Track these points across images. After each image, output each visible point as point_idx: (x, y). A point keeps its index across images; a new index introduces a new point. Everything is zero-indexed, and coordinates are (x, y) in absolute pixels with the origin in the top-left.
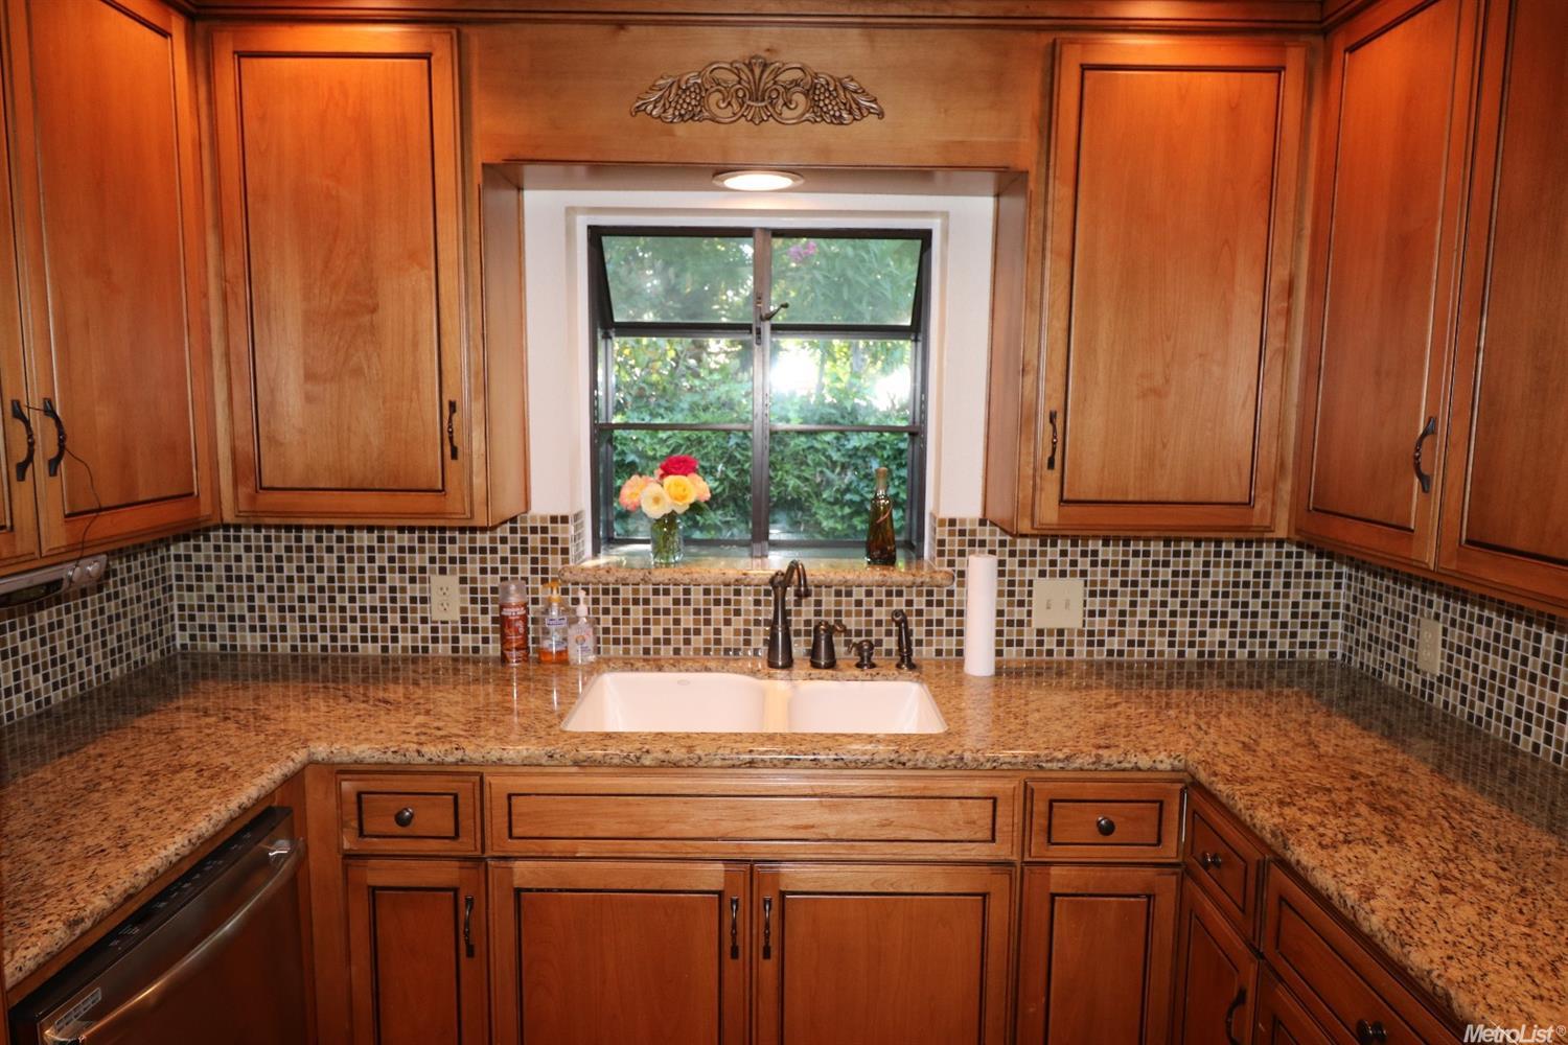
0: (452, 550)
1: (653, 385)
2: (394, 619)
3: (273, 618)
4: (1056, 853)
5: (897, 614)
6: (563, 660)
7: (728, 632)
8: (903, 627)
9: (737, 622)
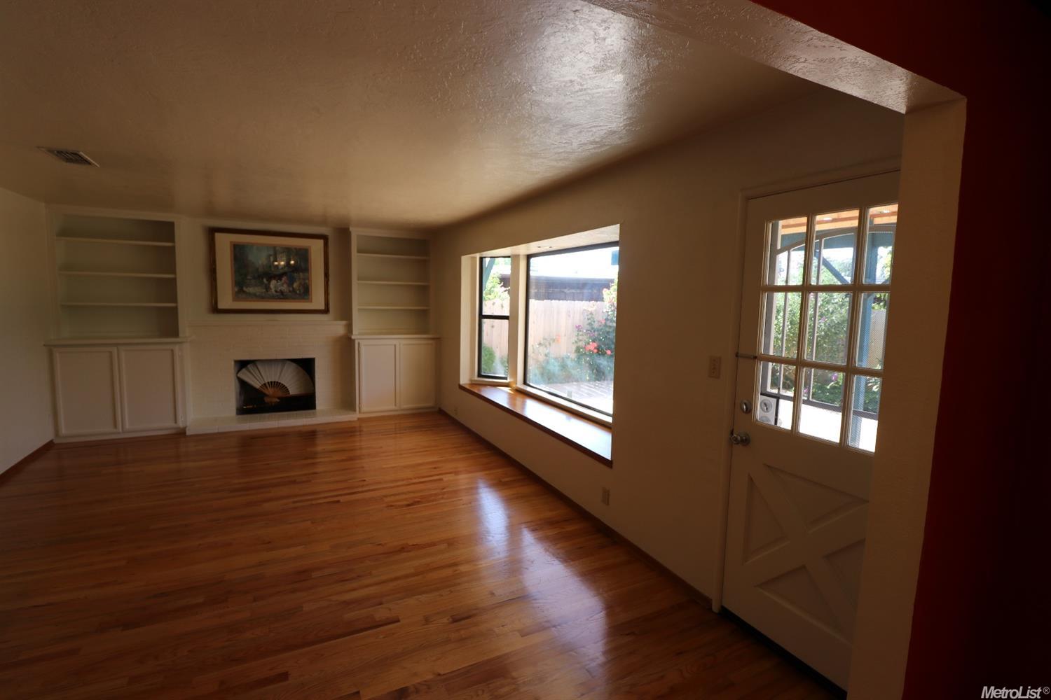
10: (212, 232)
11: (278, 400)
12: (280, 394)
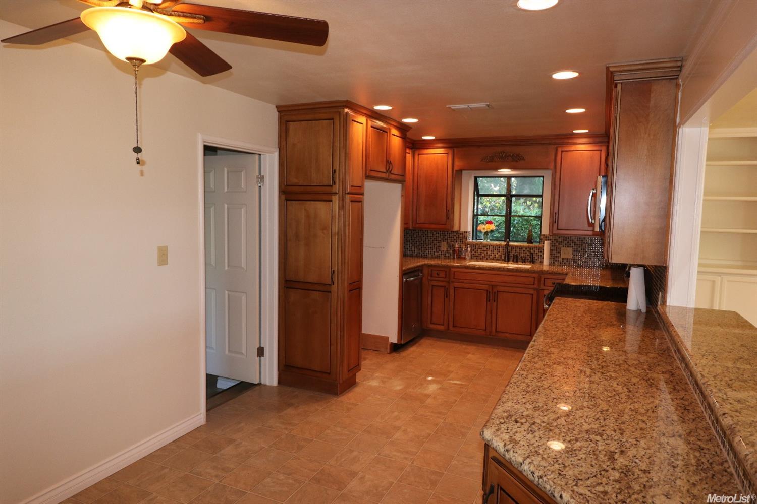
0: (446, 238)
1: (496, 207)
2: (434, 250)
3: (413, 249)
4: (546, 287)
5: (532, 254)
6: (465, 258)
7: (497, 256)
8: (533, 256)
9: (499, 254)
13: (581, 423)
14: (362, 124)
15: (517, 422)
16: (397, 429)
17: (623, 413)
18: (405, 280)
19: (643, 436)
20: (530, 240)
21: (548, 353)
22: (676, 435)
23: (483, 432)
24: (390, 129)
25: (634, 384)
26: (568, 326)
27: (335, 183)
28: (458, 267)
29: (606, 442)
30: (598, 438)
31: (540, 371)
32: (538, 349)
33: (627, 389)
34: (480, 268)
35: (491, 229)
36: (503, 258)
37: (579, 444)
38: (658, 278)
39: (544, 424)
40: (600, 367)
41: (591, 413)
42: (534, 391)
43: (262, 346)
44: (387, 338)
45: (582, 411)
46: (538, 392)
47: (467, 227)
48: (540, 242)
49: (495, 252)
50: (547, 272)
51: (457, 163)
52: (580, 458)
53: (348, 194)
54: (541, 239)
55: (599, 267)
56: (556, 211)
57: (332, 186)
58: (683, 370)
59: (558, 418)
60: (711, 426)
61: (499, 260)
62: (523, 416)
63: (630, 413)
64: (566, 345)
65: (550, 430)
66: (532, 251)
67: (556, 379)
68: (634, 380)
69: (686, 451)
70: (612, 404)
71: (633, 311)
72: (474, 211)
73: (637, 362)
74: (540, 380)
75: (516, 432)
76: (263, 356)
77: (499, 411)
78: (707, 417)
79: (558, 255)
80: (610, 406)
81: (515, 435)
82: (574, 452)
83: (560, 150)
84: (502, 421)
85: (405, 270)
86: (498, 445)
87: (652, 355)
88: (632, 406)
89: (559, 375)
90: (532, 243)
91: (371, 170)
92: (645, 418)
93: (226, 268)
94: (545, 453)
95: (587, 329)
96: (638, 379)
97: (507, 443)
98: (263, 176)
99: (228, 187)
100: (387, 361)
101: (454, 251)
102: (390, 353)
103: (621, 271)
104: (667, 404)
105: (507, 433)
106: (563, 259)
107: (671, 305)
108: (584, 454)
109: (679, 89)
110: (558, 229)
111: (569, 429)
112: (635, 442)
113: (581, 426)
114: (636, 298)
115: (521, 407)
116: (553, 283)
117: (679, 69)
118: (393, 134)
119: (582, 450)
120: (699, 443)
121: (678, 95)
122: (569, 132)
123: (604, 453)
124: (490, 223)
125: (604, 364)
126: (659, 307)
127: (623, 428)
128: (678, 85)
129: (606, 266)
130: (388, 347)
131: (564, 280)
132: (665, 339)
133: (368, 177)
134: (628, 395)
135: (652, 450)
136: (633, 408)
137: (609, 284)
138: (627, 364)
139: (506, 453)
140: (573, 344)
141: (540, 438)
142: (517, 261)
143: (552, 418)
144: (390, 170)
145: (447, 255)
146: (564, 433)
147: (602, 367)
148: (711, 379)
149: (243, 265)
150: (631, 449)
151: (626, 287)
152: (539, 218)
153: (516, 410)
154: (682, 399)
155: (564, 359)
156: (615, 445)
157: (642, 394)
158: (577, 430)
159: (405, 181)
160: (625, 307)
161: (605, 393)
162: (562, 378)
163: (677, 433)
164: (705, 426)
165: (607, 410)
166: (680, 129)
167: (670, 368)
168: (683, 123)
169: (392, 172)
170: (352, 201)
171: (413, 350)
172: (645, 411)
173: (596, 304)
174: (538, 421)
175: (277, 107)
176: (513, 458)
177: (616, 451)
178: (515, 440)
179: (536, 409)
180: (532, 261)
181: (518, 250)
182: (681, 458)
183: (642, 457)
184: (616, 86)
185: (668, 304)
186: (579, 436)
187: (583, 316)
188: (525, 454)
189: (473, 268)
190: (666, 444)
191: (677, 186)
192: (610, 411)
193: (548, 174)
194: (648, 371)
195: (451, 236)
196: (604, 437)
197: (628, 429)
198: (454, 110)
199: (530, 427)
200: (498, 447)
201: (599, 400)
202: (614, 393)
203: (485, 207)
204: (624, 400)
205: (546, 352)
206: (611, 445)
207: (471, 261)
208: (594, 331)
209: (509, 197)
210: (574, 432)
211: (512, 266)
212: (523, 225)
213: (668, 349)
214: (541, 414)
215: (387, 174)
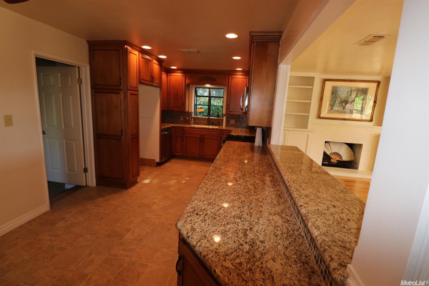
0: (182, 114)
1: (205, 102)
2: (178, 120)
3: (168, 119)
4: (224, 136)
5: (219, 122)
6: (191, 124)
7: (204, 123)
8: (219, 123)
9: (205, 122)
10: (325, 80)
11: (337, 162)
12: (338, 159)
13: (231, 211)
14: (136, 55)
15: (197, 214)
16: (155, 203)
17: (252, 202)
18: (162, 133)
19: (261, 216)
20: (218, 116)
21: (220, 169)
22: (277, 213)
23: (177, 224)
24: (152, 60)
25: (257, 184)
26: (230, 154)
27: (121, 84)
28: (187, 127)
29: (243, 223)
30: (239, 221)
31: (215, 180)
32: (215, 167)
33: (254, 187)
34: (198, 128)
35: (202, 111)
36: (207, 124)
37: (229, 226)
38: (268, 133)
39: (212, 215)
40: (243, 175)
41: (237, 203)
42: (210, 192)
43: (86, 167)
44: (155, 160)
45: (232, 203)
46: (211, 193)
47: (192, 110)
48: (222, 117)
49: (204, 121)
50: (224, 130)
51: (187, 80)
52: (228, 237)
53: (129, 90)
54: (223, 116)
55: (245, 127)
56: (228, 104)
57: (119, 86)
58: (277, 174)
59: (220, 209)
60: (291, 205)
61: (205, 124)
62: (201, 210)
63: (255, 202)
64: (228, 164)
65: (215, 218)
66: (219, 121)
67: (222, 183)
68: (257, 182)
69: (281, 223)
70: (247, 197)
71: (257, 146)
72: (195, 103)
73: (258, 172)
74: (214, 185)
75: (196, 222)
76: (87, 172)
77: (189, 208)
78: (289, 200)
79: (229, 122)
80: (246, 198)
81: (194, 225)
82: (226, 233)
83: (230, 77)
84: (189, 215)
85: (162, 129)
86: (184, 232)
87: (264, 168)
88: (256, 197)
89: (223, 181)
90: (219, 117)
91: (142, 80)
92: (262, 204)
93: (63, 128)
94: (210, 236)
95: (238, 156)
96: (259, 181)
97: (189, 232)
98: (81, 79)
99: (61, 84)
100: (154, 171)
101: (186, 121)
102: (156, 167)
103: (253, 129)
104: (272, 194)
105: (190, 223)
106: (231, 124)
107: (272, 144)
108: (231, 233)
109: (280, 47)
110: (229, 112)
111: (225, 216)
112: (257, 221)
113: (231, 213)
114: (258, 141)
115: (201, 204)
116: (227, 134)
117: (280, 37)
118: (154, 63)
119: (230, 231)
120: (287, 217)
121: (279, 49)
122: (234, 69)
123: (241, 231)
124: (201, 108)
125: (244, 174)
126: (268, 145)
127: (252, 212)
128: (279, 45)
129: (247, 127)
130: (155, 163)
131: (231, 133)
132: (270, 159)
133: (140, 83)
134: (255, 191)
135: (265, 226)
136: (256, 199)
137: (248, 135)
138: (254, 173)
139: (188, 238)
140: (231, 164)
141: (209, 225)
142: (213, 125)
143: (217, 209)
144: (153, 80)
145: (183, 122)
146: (222, 220)
147: (244, 175)
148: (292, 183)
149: (73, 126)
150: (255, 226)
151: (254, 136)
152: (222, 107)
153: (198, 206)
154: (278, 191)
155: (227, 172)
156: (247, 224)
157: (260, 189)
158: (229, 217)
159: (161, 87)
160: (254, 145)
161: (244, 190)
162: (224, 183)
163: (277, 212)
164: (288, 206)
165: (244, 201)
166: (279, 65)
167: (272, 174)
168: (281, 62)
169: (154, 82)
170: (131, 94)
171: (167, 165)
172: (262, 200)
173: (243, 144)
174: (209, 213)
175: (87, 41)
176: (191, 242)
177: (248, 229)
178: (194, 229)
179: (209, 204)
180: (219, 125)
181: (213, 120)
182: (279, 229)
183: (261, 231)
184: (254, 43)
185: (271, 144)
186: (230, 221)
187: (237, 149)
188: (198, 239)
189: (194, 128)
190: (272, 220)
191: (277, 92)
192: (246, 201)
193: (226, 88)
194: (263, 176)
195: (185, 114)
196: (242, 219)
197: (254, 212)
198: (182, 52)
199: (204, 217)
200: (183, 234)
201: (241, 195)
202: (248, 190)
203: (201, 102)
204: (253, 193)
205: (219, 168)
206: (246, 224)
207: (193, 125)
208: (241, 157)
209: (210, 97)
210: (227, 218)
211: (211, 127)
212: (216, 110)
213: (271, 164)
214: (212, 207)
215: (152, 82)
